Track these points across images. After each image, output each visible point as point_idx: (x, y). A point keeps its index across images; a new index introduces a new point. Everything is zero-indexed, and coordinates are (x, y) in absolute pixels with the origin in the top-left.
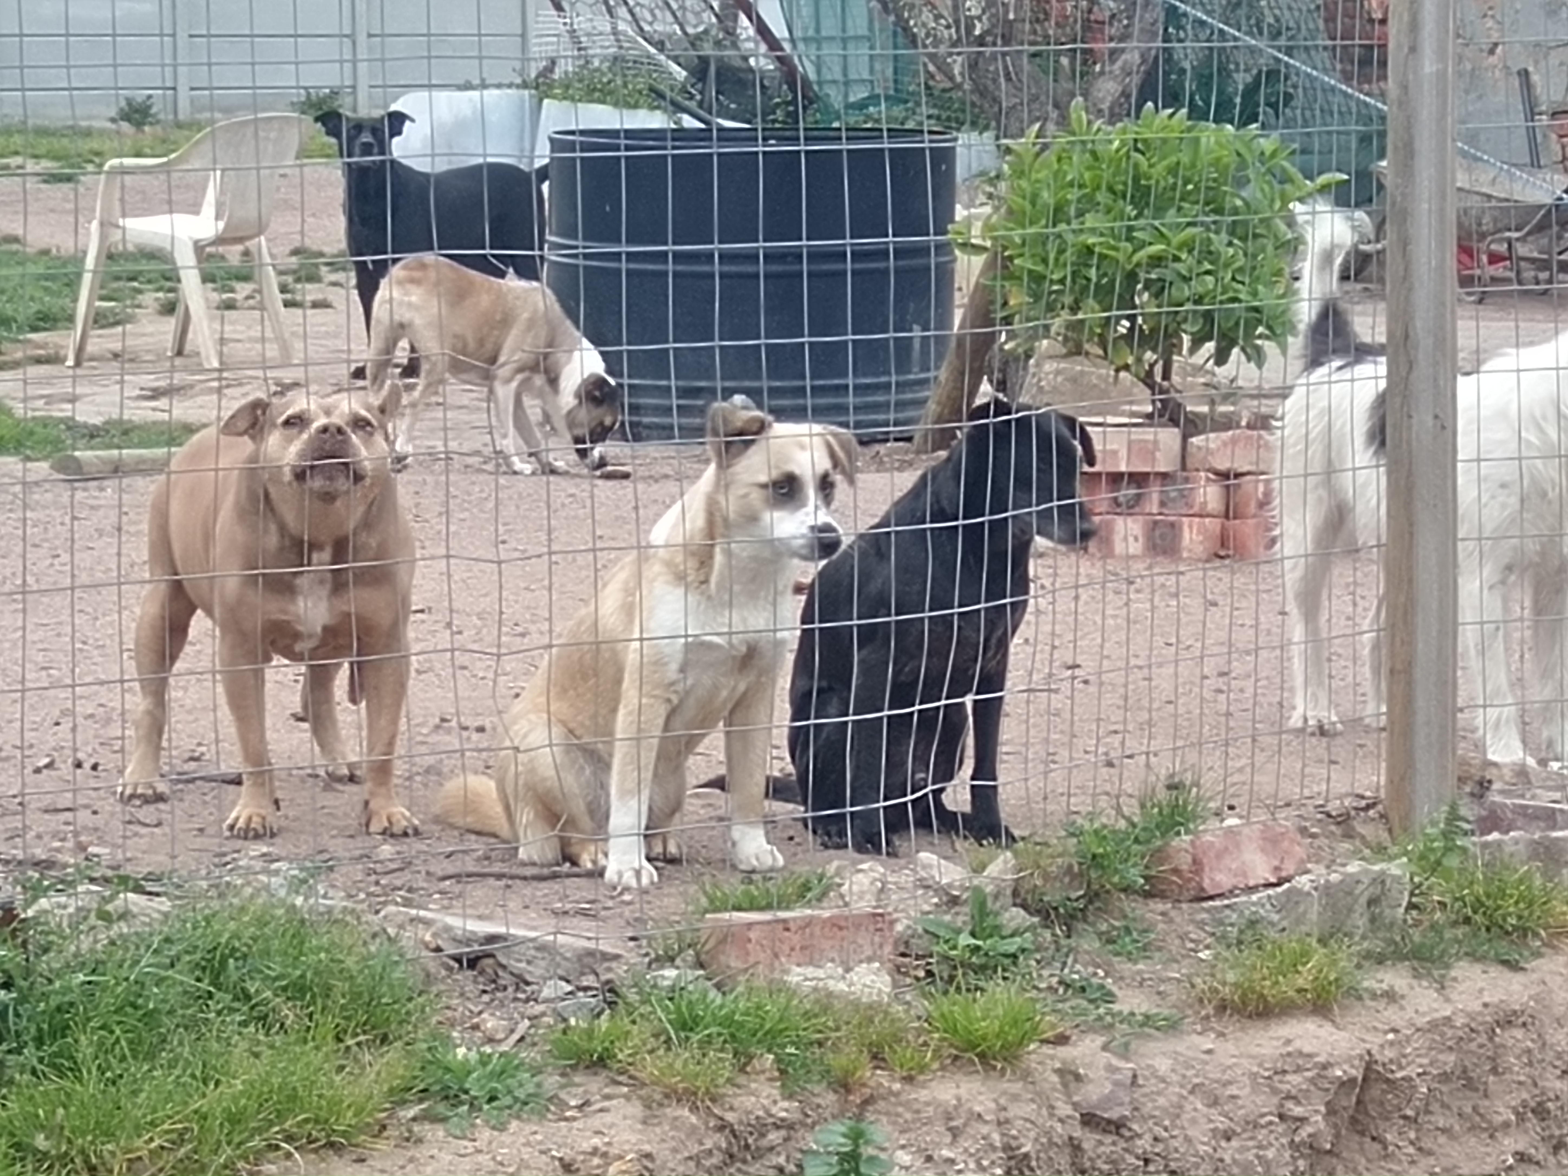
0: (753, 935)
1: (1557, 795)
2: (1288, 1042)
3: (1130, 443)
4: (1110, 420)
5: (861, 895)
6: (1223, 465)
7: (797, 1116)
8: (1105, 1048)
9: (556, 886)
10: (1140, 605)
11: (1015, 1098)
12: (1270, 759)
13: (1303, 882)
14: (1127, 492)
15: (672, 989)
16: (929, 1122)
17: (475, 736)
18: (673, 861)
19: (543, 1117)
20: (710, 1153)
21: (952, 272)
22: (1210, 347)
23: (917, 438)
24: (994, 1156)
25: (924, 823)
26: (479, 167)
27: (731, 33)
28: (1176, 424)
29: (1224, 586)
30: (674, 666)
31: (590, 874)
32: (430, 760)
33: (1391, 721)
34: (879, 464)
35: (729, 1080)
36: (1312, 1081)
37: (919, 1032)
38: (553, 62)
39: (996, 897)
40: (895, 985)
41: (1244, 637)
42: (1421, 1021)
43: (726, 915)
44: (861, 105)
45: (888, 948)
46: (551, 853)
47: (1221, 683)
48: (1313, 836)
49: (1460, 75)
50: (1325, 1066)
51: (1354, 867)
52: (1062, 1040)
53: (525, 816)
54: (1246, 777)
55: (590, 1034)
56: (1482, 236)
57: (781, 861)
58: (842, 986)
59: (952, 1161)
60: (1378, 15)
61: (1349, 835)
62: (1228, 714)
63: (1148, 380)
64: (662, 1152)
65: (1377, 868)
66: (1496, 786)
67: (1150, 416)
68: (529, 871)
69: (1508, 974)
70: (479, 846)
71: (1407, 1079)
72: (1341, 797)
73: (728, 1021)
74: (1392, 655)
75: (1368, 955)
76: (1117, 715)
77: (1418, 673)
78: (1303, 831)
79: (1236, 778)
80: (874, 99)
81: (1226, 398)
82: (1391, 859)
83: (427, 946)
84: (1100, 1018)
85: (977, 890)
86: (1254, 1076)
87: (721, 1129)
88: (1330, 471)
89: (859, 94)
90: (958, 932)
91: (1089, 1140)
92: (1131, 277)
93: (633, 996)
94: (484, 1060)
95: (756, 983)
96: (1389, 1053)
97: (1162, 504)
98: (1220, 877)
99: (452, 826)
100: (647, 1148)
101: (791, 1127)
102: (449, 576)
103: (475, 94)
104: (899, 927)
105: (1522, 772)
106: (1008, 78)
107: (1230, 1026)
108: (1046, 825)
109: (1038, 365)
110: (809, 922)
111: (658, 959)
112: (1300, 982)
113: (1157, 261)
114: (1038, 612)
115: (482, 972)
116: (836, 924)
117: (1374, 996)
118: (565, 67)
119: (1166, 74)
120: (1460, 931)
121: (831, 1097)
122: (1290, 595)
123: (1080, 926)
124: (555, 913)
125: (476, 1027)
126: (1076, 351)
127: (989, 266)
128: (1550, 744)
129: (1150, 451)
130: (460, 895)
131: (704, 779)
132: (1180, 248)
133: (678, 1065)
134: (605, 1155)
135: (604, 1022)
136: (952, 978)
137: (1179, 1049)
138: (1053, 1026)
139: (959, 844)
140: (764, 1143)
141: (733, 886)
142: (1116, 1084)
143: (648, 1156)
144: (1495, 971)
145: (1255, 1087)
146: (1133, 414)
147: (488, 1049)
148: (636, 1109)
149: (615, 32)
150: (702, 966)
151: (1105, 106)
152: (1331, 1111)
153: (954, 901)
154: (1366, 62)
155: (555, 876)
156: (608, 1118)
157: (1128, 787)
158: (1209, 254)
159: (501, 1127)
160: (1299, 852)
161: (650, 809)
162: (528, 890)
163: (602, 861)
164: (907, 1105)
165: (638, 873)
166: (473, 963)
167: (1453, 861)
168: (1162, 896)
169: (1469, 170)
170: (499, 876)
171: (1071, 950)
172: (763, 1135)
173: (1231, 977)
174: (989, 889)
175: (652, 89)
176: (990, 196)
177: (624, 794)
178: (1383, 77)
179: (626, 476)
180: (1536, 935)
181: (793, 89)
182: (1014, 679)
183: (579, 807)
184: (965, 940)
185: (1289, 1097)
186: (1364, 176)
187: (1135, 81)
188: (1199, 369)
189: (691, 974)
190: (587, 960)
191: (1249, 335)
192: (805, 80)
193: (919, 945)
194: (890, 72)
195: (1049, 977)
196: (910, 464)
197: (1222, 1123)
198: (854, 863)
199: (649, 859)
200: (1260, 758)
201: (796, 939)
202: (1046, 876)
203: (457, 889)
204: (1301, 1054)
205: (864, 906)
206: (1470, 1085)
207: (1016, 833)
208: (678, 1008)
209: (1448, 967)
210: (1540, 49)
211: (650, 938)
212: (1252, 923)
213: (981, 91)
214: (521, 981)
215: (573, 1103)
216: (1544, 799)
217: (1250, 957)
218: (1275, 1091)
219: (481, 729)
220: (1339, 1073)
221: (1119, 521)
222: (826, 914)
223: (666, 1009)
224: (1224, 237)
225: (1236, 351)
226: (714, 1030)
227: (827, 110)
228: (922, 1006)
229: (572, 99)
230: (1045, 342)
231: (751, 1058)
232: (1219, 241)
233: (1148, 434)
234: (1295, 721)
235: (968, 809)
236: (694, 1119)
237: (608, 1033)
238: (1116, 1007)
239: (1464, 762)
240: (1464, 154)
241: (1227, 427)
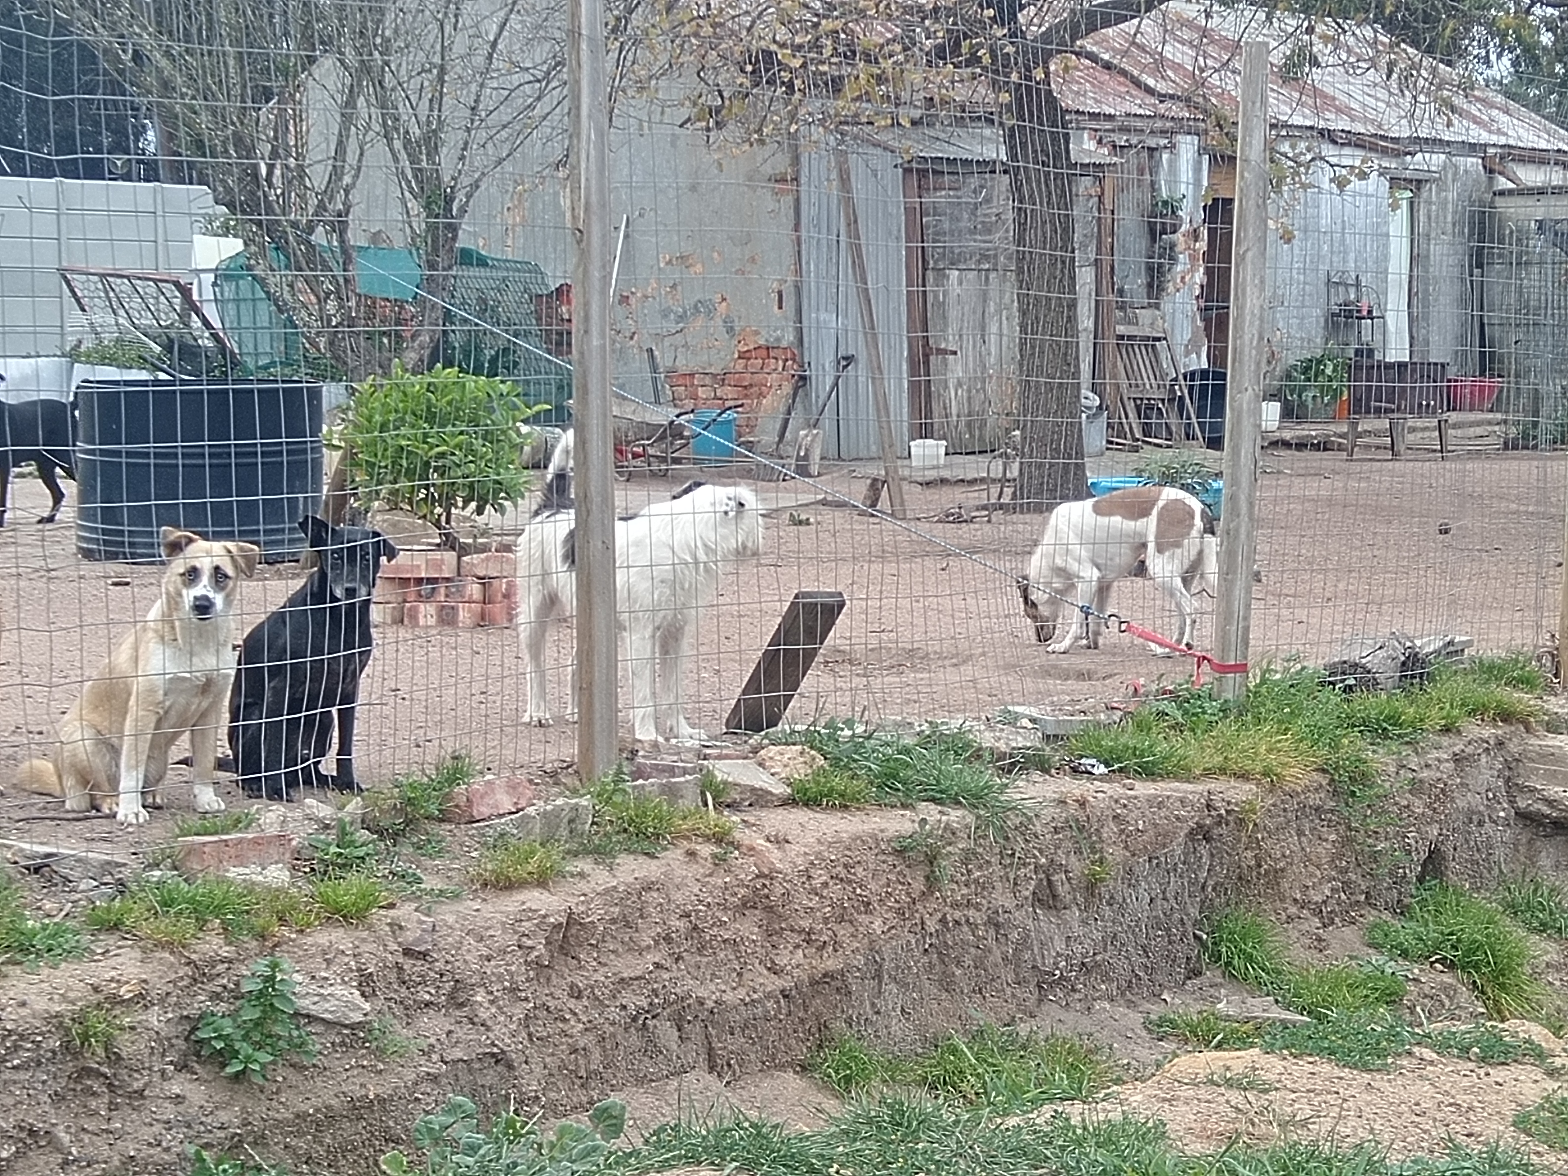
0: (206, 849)
1: (675, 758)
2: (524, 903)
3: (427, 561)
4: (416, 547)
5: (271, 824)
6: (481, 574)
7: (233, 955)
8: (416, 910)
9: (87, 824)
10: (435, 654)
11: (364, 940)
12: (511, 741)
13: (531, 810)
14: (427, 588)
15: (158, 883)
16: (313, 956)
17: (37, 737)
18: (159, 808)
19: (80, 960)
20: (182, 978)
21: (321, 463)
22: (473, 505)
23: (302, 560)
24: (352, 975)
25: (308, 782)
26: (34, 403)
27: (187, 325)
28: (454, 549)
29: (483, 643)
30: (161, 692)
31: (107, 817)
32: (10, 751)
33: (580, 717)
34: (279, 575)
35: (193, 935)
36: (537, 925)
37: (307, 904)
38: (80, 342)
39: (352, 824)
40: (292, 876)
41: (495, 671)
42: (600, 889)
43: (190, 838)
44: (266, 368)
45: (288, 855)
46: (85, 804)
47: (482, 698)
48: (537, 784)
49: (613, 351)
50: (545, 916)
51: (560, 802)
52: (392, 906)
53: (69, 782)
54: (497, 751)
55: (108, 910)
56: (628, 443)
57: (223, 807)
58: (261, 878)
59: (326, 979)
60: (566, 317)
61: (557, 784)
62: (487, 716)
63: (438, 524)
64: (153, 978)
65: (574, 801)
66: (641, 753)
67: (438, 545)
68: (70, 816)
69: (649, 861)
70: (40, 801)
71: (592, 922)
72: (552, 762)
73: (192, 901)
74: (581, 679)
75: (568, 852)
76: (422, 718)
77: (596, 691)
78: (530, 781)
79: (492, 752)
80: (273, 364)
81: (482, 535)
82: (582, 796)
83: (8, 860)
84: (413, 893)
85: (340, 820)
86: (503, 924)
87: (188, 964)
88: (545, 574)
89: (264, 361)
90: (329, 845)
91: (407, 964)
92: (427, 464)
93: (134, 887)
94: (45, 928)
95: (208, 878)
96: (582, 908)
97: (447, 596)
98: (482, 809)
99: (25, 790)
100: (144, 976)
101: (230, 962)
102: (20, 643)
103: (32, 361)
104: (294, 843)
105: (655, 745)
106: (352, 350)
107: (489, 894)
108: (381, 782)
109: (373, 517)
110: (240, 841)
111: (149, 865)
112: (530, 868)
113: (442, 455)
114: (375, 659)
115: (43, 876)
116: (255, 842)
117: (572, 876)
118: (88, 344)
119: (445, 350)
120: (621, 837)
121: (255, 943)
122: (523, 646)
123: (401, 839)
124: (86, 839)
125: (39, 908)
126: (395, 507)
127: (343, 459)
128: (671, 729)
129: (439, 565)
130: (28, 831)
131: (176, 759)
132: (455, 448)
133: (162, 927)
134: (118, 981)
135: (117, 903)
136: (326, 872)
137: (461, 909)
138: (386, 898)
139: (330, 794)
140: (214, 971)
141: (194, 821)
142: (424, 930)
143: (145, 981)
144: (641, 859)
145: (504, 931)
146: (429, 544)
147: (47, 921)
148: (137, 954)
149: (117, 324)
150: (176, 869)
151: (410, 367)
152: (548, 943)
153: (327, 827)
154: (559, 344)
155: (87, 818)
156: (120, 960)
157: (428, 759)
158: (472, 452)
159: (55, 967)
160: (529, 794)
161: (146, 776)
162: (70, 826)
163: (115, 808)
164: (299, 947)
165: (137, 815)
166: (37, 870)
167: (618, 798)
168: (450, 821)
169: (620, 405)
170: (53, 819)
171: (396, 853)
172: (214, 967)
173: (489, 867)
174: (347, 819)
175: (140, 357)
176: (343, 420)
177: (129, 768)
178: (569, 352)
179: (127, 584)
180: (664, 838)
181: (224, 358)
182: (362, 697)
183: (102, 778)
184: (333, 849)
185: (524, 935)
186: (559, 408)
187: (426, 353)
188: (467, 519)
189: (170, 873)
190: (107, 867)
191: (496, 498)
192: (232, 352)
193: (306, 853)
194: (282, 348)
195: (383, 870)
196: (298, 575)
197: (485, 952)
198: (267, 806)
199: (144, 807)
200: (505, 740)
201: (232, 851)
202: (381, 811)
203: (27, 827)
204: (530, 910)
205: (273, 831)
206: (628, 925)
207: (363, 787)
208: (162, 895)
209: (614, 857)
210: (659, 337)
211: (144, 853)
212: (502, 835)
213: (337, 358)
214: (67, 880)
215: (99, 951)
216: (668, 760)
217: (500, 854)
218: (516, 932)
219: (41, 733)
220: (552, 920)
221: (422, 606)
222: (250, 836)
223: (154, 894)
224: (480, 441)
225: (488, 506)
226: (184, 906)
227: (245, 370)
228: (308, 889)
229: (93, 364)
230: (376, 503)
231: (206, 921)
232: (477, 443)
233: (437, 555)
234: (526, 719)
235: (335, 774)
236: (172, 959)
237: (120, 909)
238: (423, 886)
239: (623, 740)
240: (618, 396)
241: (483, 551)
